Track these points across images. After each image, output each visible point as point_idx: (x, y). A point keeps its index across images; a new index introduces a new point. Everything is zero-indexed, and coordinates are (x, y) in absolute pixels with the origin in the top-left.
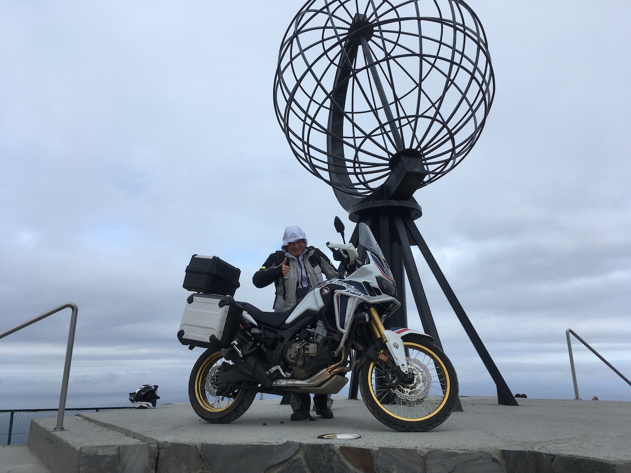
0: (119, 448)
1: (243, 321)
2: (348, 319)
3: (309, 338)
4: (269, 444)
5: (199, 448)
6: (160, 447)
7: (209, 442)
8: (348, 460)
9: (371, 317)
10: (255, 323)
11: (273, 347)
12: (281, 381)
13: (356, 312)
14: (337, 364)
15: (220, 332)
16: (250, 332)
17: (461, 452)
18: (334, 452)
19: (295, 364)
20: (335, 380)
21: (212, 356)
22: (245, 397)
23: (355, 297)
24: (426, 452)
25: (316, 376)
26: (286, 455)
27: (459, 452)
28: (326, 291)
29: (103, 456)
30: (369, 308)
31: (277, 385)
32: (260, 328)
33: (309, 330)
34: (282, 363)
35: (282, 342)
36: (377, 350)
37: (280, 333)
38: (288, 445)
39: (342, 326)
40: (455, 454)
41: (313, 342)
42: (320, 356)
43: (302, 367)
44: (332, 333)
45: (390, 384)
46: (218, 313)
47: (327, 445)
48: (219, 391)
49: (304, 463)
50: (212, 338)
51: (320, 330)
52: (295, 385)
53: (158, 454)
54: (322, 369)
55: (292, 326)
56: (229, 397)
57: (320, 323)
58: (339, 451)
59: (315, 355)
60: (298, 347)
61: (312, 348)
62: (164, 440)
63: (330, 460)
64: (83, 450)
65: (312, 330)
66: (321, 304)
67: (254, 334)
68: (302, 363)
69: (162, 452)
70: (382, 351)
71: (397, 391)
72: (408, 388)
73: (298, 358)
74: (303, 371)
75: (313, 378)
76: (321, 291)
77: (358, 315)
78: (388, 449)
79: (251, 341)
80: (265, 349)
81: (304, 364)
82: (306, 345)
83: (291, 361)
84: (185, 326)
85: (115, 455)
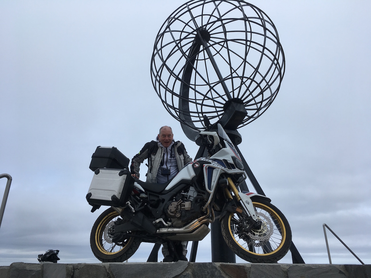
1: (135, 189)
2: (214, 184)
3: (185, 199)
4: (163, 264)
5: (107, 268)
6: (75, 267)
10: (144, 190)
11: (156, 206)
12: (163, 229)
13: (219, 179)
14: (205, 216)
15: (120, 193)
16: (139, 196)
18: (216, 268)
19: (174, 217)
20: (203, 228)
21: (109, 215)
22: (134, 243)
23: (219, 169)
24: (288, 268)
25: (190, 224)
27: (314, 267)
28: (197, 165)
29: (30, 270)
30: (227, 178)
31: (160, 232)
32: (146, 194)
33: (183, 193)
34: (164, 216)
35: (163, 203)
37: (161, 197)
39: (210, 188)
40: (311, 268)
41: (187, 201)
42: (193, 209)
43: (179, 218)
44: (201, 194)
45: (245, 229)
46: (118, 179)
48: (114, 238)
49: (192, 277)
50: (114, 197)
51: (192, 193)
53: (73, 273)
54: (194, 219)
55: (170, 191)
56: (120, 245)
57: (192, 188)
58: (219, 268)
59: (190, 209)
60: (176, 204)
61: (187, 205)
63: (213, 275)
65: (186, 194)
66: (193, 174)
67: (142, 198)
68: (180, 215)
71: (249, 234)
72: (257, 232)
73: (177, 212)
74: (180, 222)
75: (188, 226)
76: (193, 166)
77: (222, 180)
78: (259, 265)
79: (140, 202)
80: (151, 208)
81: (181, 216)
82: (182, 202)
83: (171, 214)
84: (93, 190)
85: (40, 270)
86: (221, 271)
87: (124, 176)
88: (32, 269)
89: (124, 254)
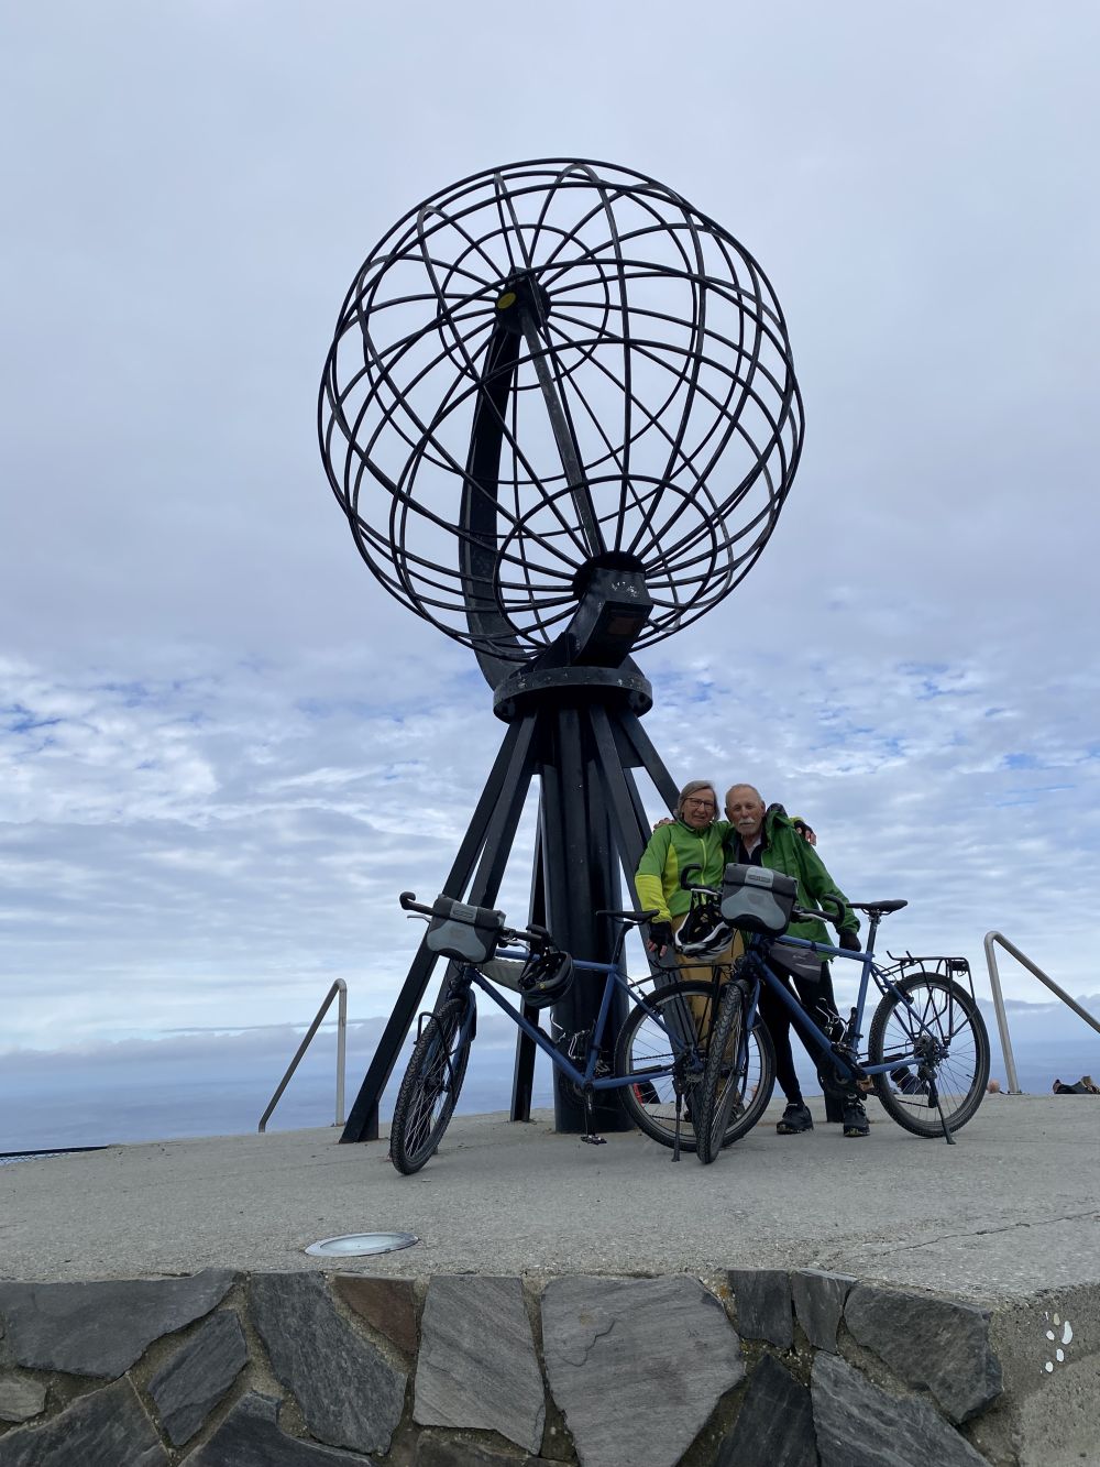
8: (353, 1312)
18: (320, 1293)
24: (545, 1282)
26: (198, 1305)
27: (625, 1280)
38: (208, 1277)
40: (616, 1287)
47: (303, 1277)
49: (246, 1324)
58: (332, 1290)
63: (307, 1315)
78: (455, 1279)
86: (336, 1300)
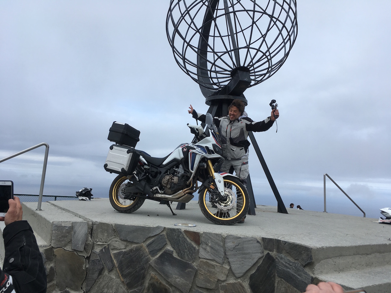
0: (73, 223)
1: (140, 161)
2: (196, 166)
3: (174, 173)
4: (149, 227)
5: (113, 225)
6: (93, 224)
7: (119, 223)
8: (187, 237)
9: (208, 165)
10: (147, 163)
11: (155, 176)
12: (158, 194)
13: (200, 162)
14: (188, 188)
15: (127, 167)
16: (143, 167)
17: (243, 237)
18: (181, 233)
19: (166, 187)
20: (186, 197)
21: (122, 178)
22: (139, 201)
23: (200, 155)
24: (226, 235)
25: (177, 193)
26: (158, 232)
27: (242, 237)
28: (185, 150)
29: (64, 226)
30: (208, 160)
31: (156, 196)
32: (148, 165)
33: (175, 169)
34: (159, 185)
35: (160, 174)
36: (210, 183)
37: (160, 169)
38: (158, 227)
39: (192, 169)
40: (240, 238)
41: (176, 176)
42: (179, 183)
43: (170, 188)
44: (186, 172)
45: (215, 201)
46: (126, 156)
47: (178, 229)
48: (125, 197)
49: (166, 237)
50: (123, 169)
51: (181, 170)
52: (165, 197)
53: (93, 227)
54: (180, 190)
55: (166, 166)
56: (131, 200)
57: (181, 166)
58: (183, 232)
59: (177, 183)
60: (168, 178)
61: (176, 179)
62: (95, 221)
63: (178, 236)
64: (54, 223)
65: (176, 169)
66: (182, 156)
67: (145, 169)
68: (170, 186)
69: (95, 226)
70: (212, 184)
71: (217, 205)
72: (224, 203)
73: (168, 184)
74: (170, 191)
75: (175, 194)
76: (183, 149)
77: (201, 164)
78: (208, 233)
79: (143, 172)
80: (151, 177)
81: (170, 187)
82: (172, 177)
83: (164, 185)
84: (108, 162)
85: (71, 226)
87: (131, 154)
88: (66, 226)
89: (132, 208)
